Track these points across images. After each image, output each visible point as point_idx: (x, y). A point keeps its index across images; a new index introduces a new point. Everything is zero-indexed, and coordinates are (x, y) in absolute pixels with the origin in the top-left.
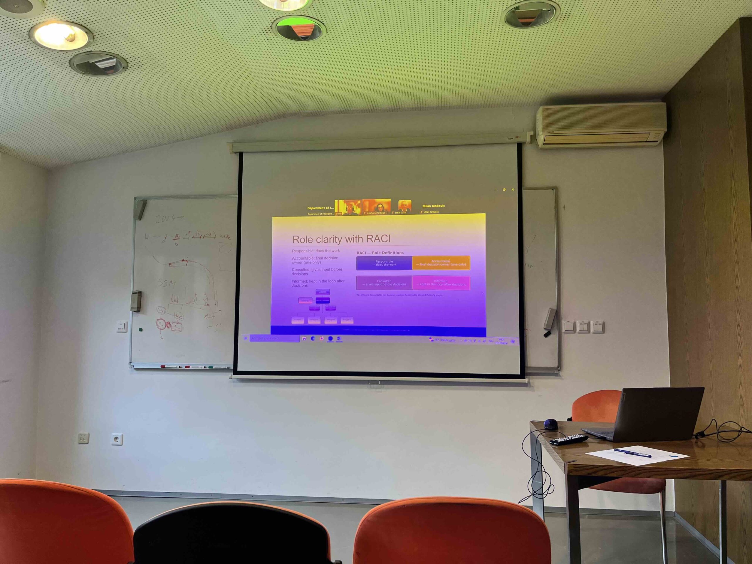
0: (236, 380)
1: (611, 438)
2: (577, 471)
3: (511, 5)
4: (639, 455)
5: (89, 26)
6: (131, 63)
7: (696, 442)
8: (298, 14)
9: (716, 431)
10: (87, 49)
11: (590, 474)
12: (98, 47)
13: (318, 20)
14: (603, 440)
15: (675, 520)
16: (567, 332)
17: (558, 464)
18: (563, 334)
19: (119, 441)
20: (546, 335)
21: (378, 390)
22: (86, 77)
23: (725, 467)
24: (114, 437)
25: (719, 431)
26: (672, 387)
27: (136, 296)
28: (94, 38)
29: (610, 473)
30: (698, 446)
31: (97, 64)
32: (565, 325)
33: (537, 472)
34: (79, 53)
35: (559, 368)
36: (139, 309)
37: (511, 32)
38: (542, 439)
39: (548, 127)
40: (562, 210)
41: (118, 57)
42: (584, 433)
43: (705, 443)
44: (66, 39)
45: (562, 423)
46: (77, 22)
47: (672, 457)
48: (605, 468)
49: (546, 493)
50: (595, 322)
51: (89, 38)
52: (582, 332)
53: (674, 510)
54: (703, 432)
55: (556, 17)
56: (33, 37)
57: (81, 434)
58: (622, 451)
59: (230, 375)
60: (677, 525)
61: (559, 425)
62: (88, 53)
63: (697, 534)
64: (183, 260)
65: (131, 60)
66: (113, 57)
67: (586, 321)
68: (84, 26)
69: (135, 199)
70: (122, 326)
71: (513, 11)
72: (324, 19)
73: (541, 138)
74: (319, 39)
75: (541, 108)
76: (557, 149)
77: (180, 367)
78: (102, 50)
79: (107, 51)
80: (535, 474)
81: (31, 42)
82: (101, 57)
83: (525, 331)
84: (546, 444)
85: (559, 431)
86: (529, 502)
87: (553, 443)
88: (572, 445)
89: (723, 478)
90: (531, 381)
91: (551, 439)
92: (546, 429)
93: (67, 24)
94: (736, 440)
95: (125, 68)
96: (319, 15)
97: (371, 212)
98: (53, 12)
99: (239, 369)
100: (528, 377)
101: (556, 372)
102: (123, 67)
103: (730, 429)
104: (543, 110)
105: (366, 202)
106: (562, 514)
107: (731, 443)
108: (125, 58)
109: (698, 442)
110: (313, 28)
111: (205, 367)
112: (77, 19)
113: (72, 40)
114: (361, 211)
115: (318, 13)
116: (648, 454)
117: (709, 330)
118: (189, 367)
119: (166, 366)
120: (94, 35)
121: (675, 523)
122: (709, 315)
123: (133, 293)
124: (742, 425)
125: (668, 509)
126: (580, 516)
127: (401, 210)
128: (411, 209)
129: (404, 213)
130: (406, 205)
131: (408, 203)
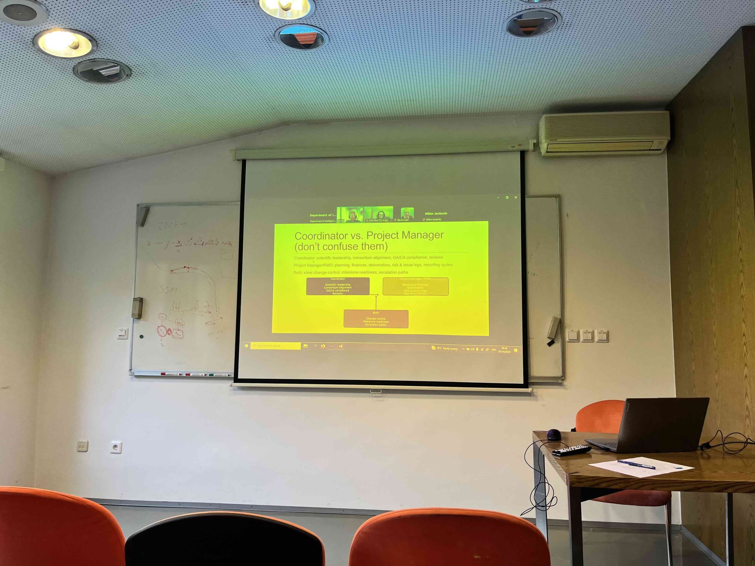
0: (236, 388)
1: (615, 449)
2: (578, 482)
3: (513, 14)
4: (643, 467)
5: (93, 33)
6: (135, 71)
7: (702, 454)
8: (300, 22)
9: (722, 443)
10: (91, 57)
11: (593, 486)
12: (101, 55)
13: (321, 29)
14: (606, 451)
15: (681, 533)
16: (571, 341)
17: (559, 474)
18: (566, 343)
19: (118, 450)
20: (550, 344)
21: (379, 399)
22: (90, 84)
23: (731, 480)
24: (113, 445)
25: (725, 442)
26: (678, 397)
27: (138, 303)
28: (98, 46)
29: (613, 485)
30: (703, 458)
31: (100, 71)
32: (569, 334)
33: (539, 483)
35: (563, 377)
36: (139, 316)
37: (512, 40)
38: (544, 450)
39: (550, 136)
40: (565, 218)
41: (122, 65)
42: (587, 444)
43: (710, 454)
44: (69, 46)
45: (565, 433)
46: (81, 30)
47: (676, 468)
48: (609, 479)
49: (549, 505)
50: (600, 331)
51: (93, 46)
52: (586, 341)
53: (681, 524)
54: (708, 443)
55: (558, 25)
56: (37, 44)
57: (80, 442)
58: (626, 463)
59: (231, 383)
60: (683, 539)
61: (562, 435)
62: (92, 60)
63: (703, 548)
64: (185, 267)
65: (135, 68)
66: (116, 65)
67: (590, 330)
68: (88, 34)
69: (138, 205)
70: (123, 333)
71: (515, 20)
72: (326, 27)
73: (544, 147)
74: (321, 48)
75: (544, 116)
76: (562, 157)
77: (180, 375)
78: (105, 58)
79: (111, 58)
80: (538, 485)
81: (35, 49)
82: (107, 64)
84: (548, 454)
85: (563, 441)
86: (532, 514)
87: (556, 454)
88: (570, 457)
89: (730, 490)
90: (535, 390)
91: (554, 450)
92: (549, 439)
93: (71, 32)
94: (742, 451)
95: (129, 76)
96: (321, 24)
97: (373, 219)
98: (56, 19)
99: (240, 377)
100: (531, 386)
101: (560, 381)
102: (126, 74)
103: (736, 441)
104: (546, 118)
105: (368, 209)
106: (566, 527)
107: (736, 454)
108: (129, 66)
109: (704, 454)
110: (316, 36)
111: (205, 375)
112: (80, 26)
113: (76, 47)
114: (364, 219)
115: (320, 22)
116: (652, 465)
117: (715, 340)
118: (189, 375)
119: (166, 374)
120: (98, 42)
121: (681, 536)
122: (714, 324)
123: (135, 299)
124: (748, 436)
125: (674, 522)
126: (583, 529)
127: (403, 217)
128: (413, 217)
129: (406, 220)
130: (408, 213)
131: (410, 210)
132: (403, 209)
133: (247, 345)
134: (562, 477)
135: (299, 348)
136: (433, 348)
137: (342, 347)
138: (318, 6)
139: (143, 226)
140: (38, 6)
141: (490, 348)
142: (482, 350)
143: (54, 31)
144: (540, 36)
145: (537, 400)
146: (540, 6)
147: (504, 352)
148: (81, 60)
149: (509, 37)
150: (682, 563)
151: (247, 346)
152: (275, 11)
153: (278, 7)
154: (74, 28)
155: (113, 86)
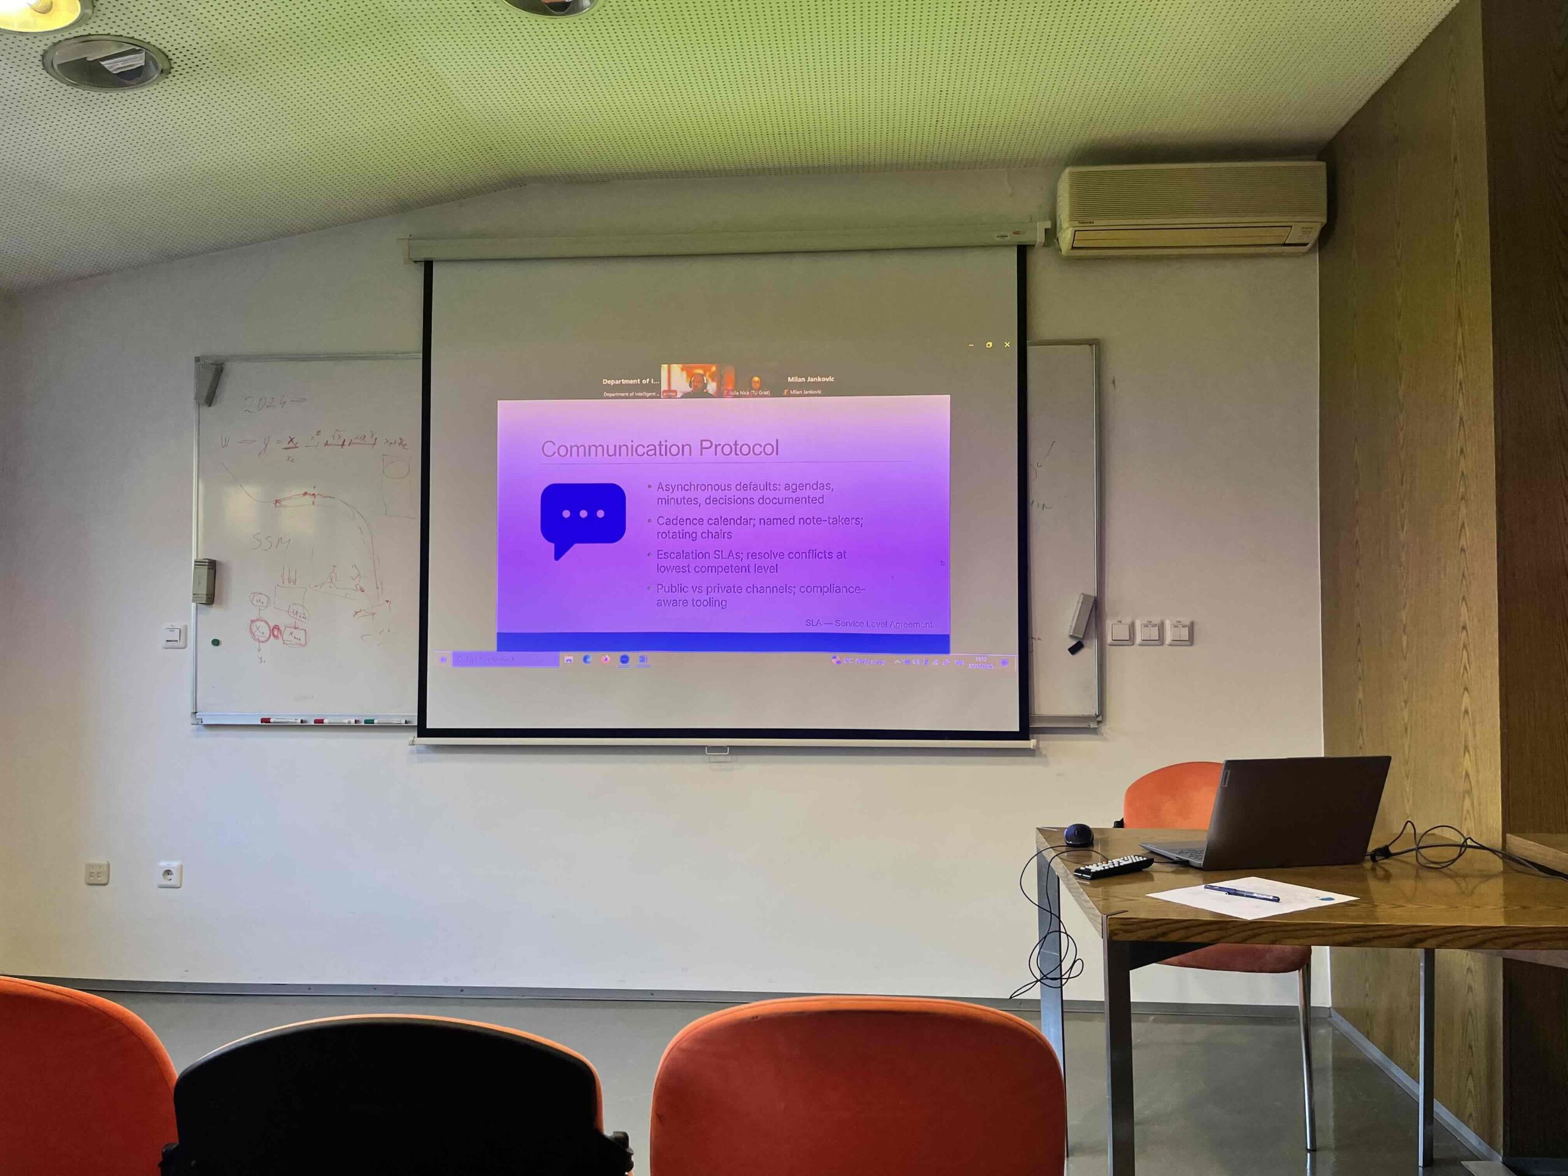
0: (423, 748)
1: (1200, 862)
2: (1126, 931)
4: (1255, 897)
6: (178, 61)
7: (1373, 869)
9: (1414, 847)
10: (81, 31)
11: (1155, 937)
12: (104, 26)
14: (1184, 865)
15: (1330, 1024)
16: (1118, 643)
17: (1088, 916)
18: (1108, 647)
19: (174, 880)
20: (1074, 650)
21: (724, 766)
23: (1430, 922)
24: (163, 871)
25: (1421, 845)
26: (1328, 756)
27: (204, 570)
28: (95, 7)
29: (1193, 935)
30: (1376, 877)
31: (102, 63)
32: (1114, 629)
33: (1048, 933)
34: (62, 38)
35: (1100, 717)
36: (211, 599)
38: (1059, 867)
39: (1083, 213)
40: (1107, 389)
41: (151, 49)
42: (1145, 852)
43: (1392, 871)
44: (31, 7)
45: (1102, 831)
47: (1322, 899)
48: (1186, 924)
49: (1066, 976)
50: (1175, 622)
51: (84, 6)
52: (1146, 642)
53: (1329, 1005)
54: (1386, 848)
57: (90, 866)
58: (1221, 889)
59: (411, 738)
60: (1334, 1035)
61: (1096, 836)
62: (82, 39)
63: (1375, 1053)
64: (306, 494)
65: (178, 54)
66: (138, 48)
67: (1156, 620)
69: (197, 359)
70: (175, 636)
73: (1066, 237)
74: (589, 13)
75: (1067, 170)
77: (302, 721)
78: (112, 32)
79: (124, 34)
80: (1045, 937)
82: (121, 46)
83: (1030, 640)
84: (1067, 875)
85: (1096, 848)
86: (1035, 993)
87: (1081, 874)
88: (1126, 878)
89: (1429, 944)
90: (1042, 744)
91: (1077, 866)
92: (1069, 845)
94: (1455, 863)
95: (165, 72)
99: (430, 724)
100: (1035, 736)
101: (1093, 725)
102: (160, 70)
103: (1440, 843)
104: (1071, 174)
106: (1097, 1014)
107: (1445, 870)
108: (164, 50)
109: (1378, 868)
111: (356, 722)
113: (46, 9)
116: (1273, 894)
117: (1405, 638)
118: (321, 721)
119: (271, 720)
121: (1330, 1029)
122: (1404, 607)
123: (199, 564)
124: (1468, 833)
125: (1315, 1002)
126: (1133, 1017)
134: (1094, 922)
139: (211, 405)
145: (1046, 763)
148: (59, 38)
155: (133, 96)
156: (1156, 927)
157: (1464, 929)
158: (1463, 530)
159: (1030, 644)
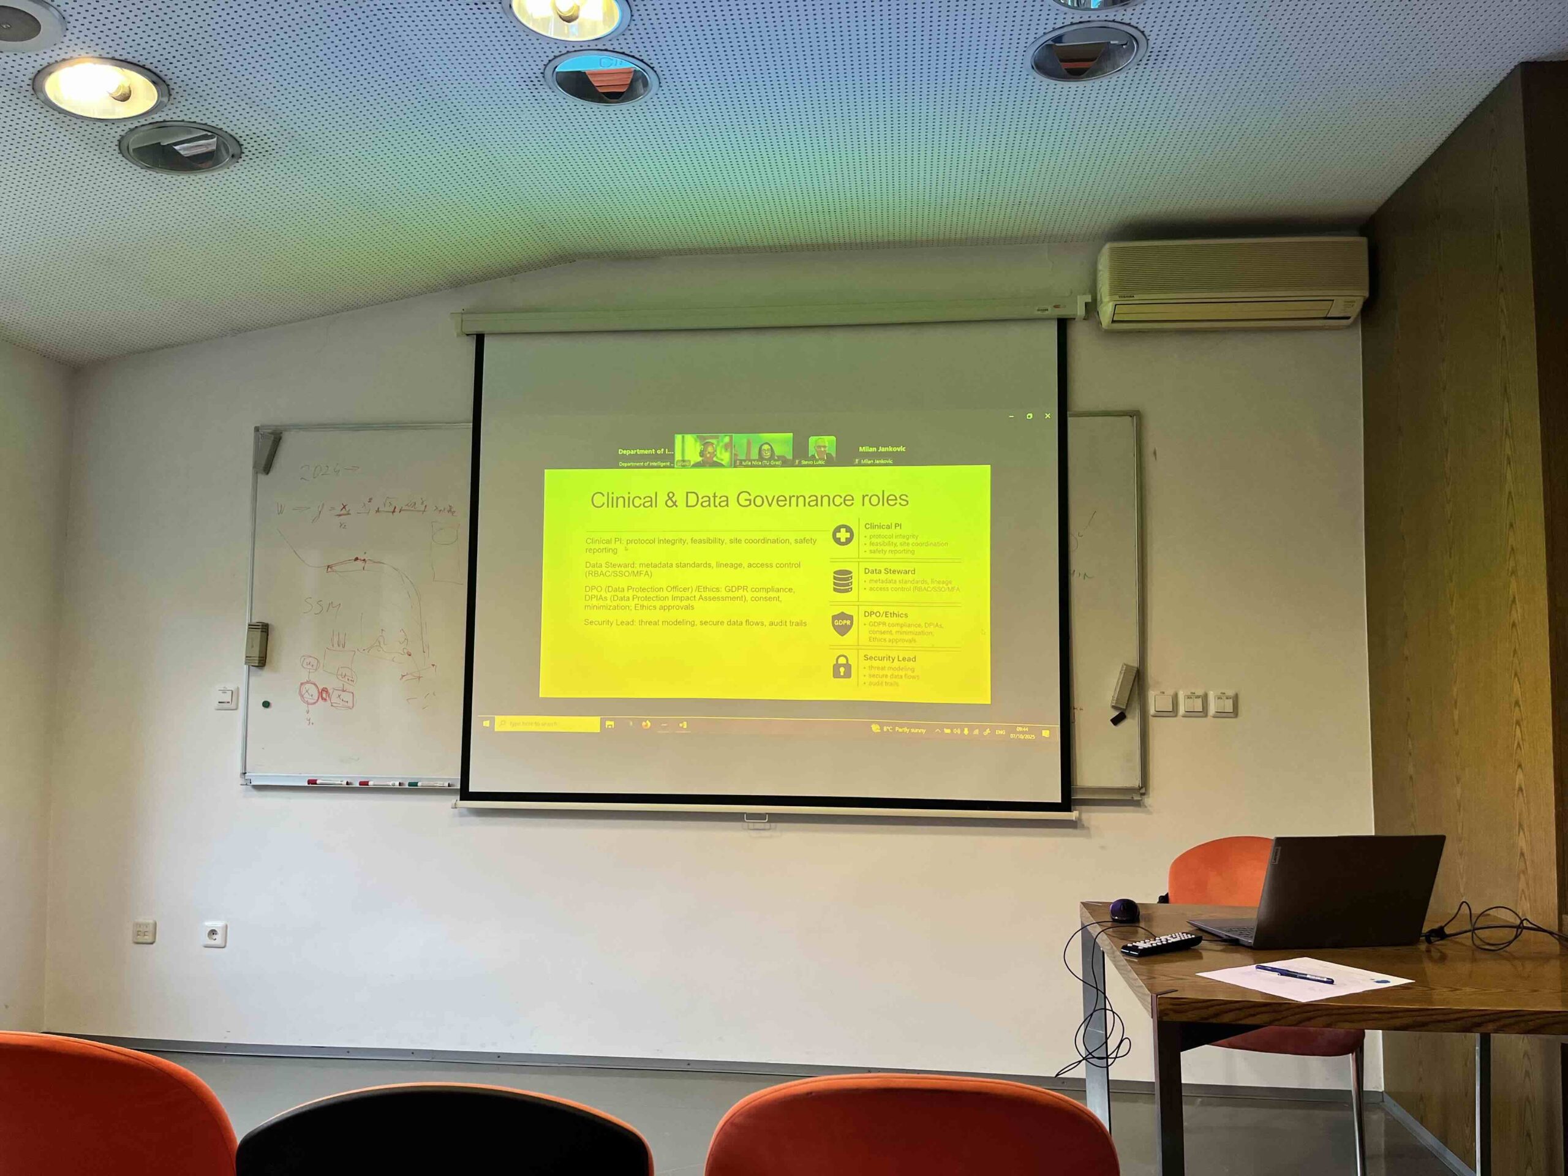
0: (465, 812)
1: (1251, 941)
2: (1176, 1012)
3: (1044, 33)
4: (1308, 979)
5: (160, 68)
6: (249, 146)
7: (1428, 951)
8: (598, 46)
9: (1469, 927)
10: (157, 118)
11: (1207, 1019)
12: (179, 113)
13: (642, 61)
14: (1233, 944)
15: (1383, 1110)
16: (1160, 714)
17: (1137, 996)
18: (1150, 718)
19: (219, 939)
20: (1116, 721)
21: (762, 833)
22: (154, 174)
23: (1488, 1006)
24: (209, 930)
25: (1477, 926)
26: (1380, 834)
27: (258, 634)
28: (170, 95)
29: (1246, 1017)
30: (1431, 958)
31: (177, 148)
32: (1155, 701)
33: (1095, 1011)
34: (138, 124)
35: (1143, 788)
36: (261, 660)
37: (1043, 88)
38: (1104, 942)
39: (1123, 287)
40: (1149, 458)
41: (222, 134)
42: (1189, 929)
43: (1447, 952)
44: (110, 94)
45: (1147, 906)
46: (135, 61)
47: (1378, 982)
48: (1237, 1005)
49: (1114, 1055)
50: (1219, 694)
51: (160, 95)
52: (1190, 714)
53: (1382, 1089)
54: (1442, 929)
55: (1139, 57)
56: (43, 91)
57: (139, 925)
58: (1273, 970)
59: (454, 801)
60: (1387, 1120)
61: (1142, 912)
62: (158, 125)
63: (1428, 1139)
64: (357, 559)
65: (248, 140)
66: (209, 134)
67: (1200, 692)
68: (149, 70)
69: (257, 429)
70: (227, 697)
71: (1049, 46)
72: (652, 56)
73: (1106, 310)
74: (643, 100)
75: (1108, 246)
76: (1140, 332)
77: (347, 783)
78: (186, 119)
79: (198, 120)
80: (1092, 1015)
81: (38, 101)
82: (190, 133)
83: (1072, 711)
84: (1113, 953)
85: (1142, 924)
86: (1080, 1072)
87: (1129, 951)
88: (1168, 956)
89: (1483, 1029)
90: (1085, 816)
91: (1124, 943)
92: (1114, 920)
93: (113, 65)
94: (1512, 945)
95: (236, 157)
96: (643, 50)
97: (751, 461)
98: (83, 38)
99: (473, 788)
100: (1077, 807)
101: (1137, 798)
102: (231, 154)
103: (1496, 924)
104: (1112, 250)
105: (741, 439)
106: (1147, 1096)
107: (1500, 952)
108: (235, 136)
109: (1432, 949)
110: (631, 76)
111: (400, 784)
112: (134, 54)
113: (125, 98)
114: (731, 458)
115: (641, 46)
116: (1326, 976)
117: (1457, 712)
118: (366, 783)
119: (318, 782)
120: (171, 87)
121: (1383, 1115)
122: (1455, 682)
123: (252, 627)
124: (1524, 914)
125: (1368, 1086)
126: (1184, 1099)
127: (813, 456)
128: (834, 455)
129: (820, 462)
130: (825, 447)
131: (828, 442)
132: (813, 440)
133: (488, 722)
134: (1142, 1000)
135: (597, 730)
136: (875, 728)
137: (685, 727)
138: (636, 14)
139: (268, 473)
140: (43, 10)
141: (993, 729)
142: (976, 732)
143: (79, 63)
144: (1101, 79)
145: (1089, 836)
146: (1103, 17)
147: (1022, 737)
148: (136, 124)
149: (1038, 83)
150: (1383, 1172)
151: (488, 725)
152: (546, 21)
153: (551, 14)
154: (121, 58)
155: (204, 179)
156: (1207, 1007)
157: (1522, 1013)
158: (1514, 606)
159: (1071, 715)
